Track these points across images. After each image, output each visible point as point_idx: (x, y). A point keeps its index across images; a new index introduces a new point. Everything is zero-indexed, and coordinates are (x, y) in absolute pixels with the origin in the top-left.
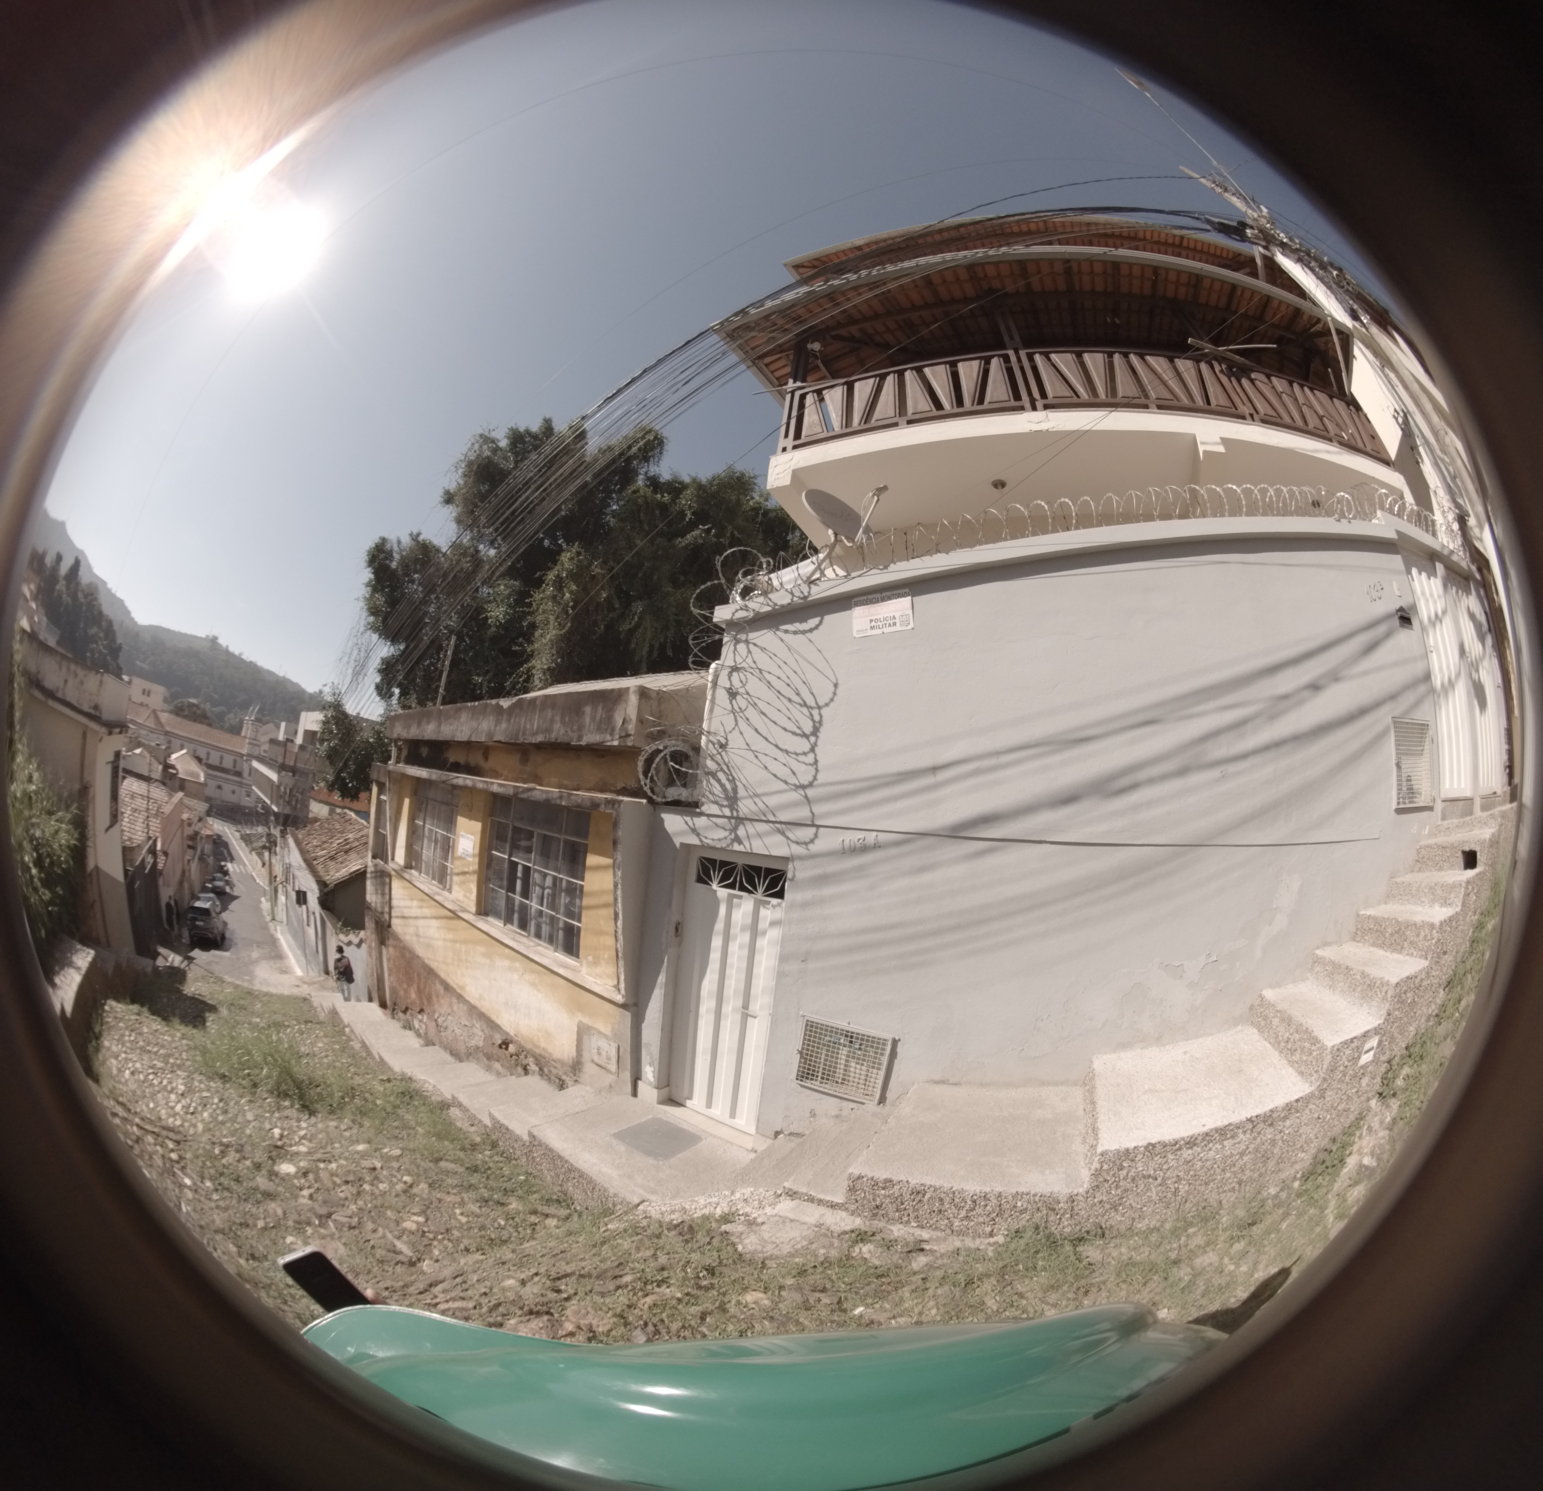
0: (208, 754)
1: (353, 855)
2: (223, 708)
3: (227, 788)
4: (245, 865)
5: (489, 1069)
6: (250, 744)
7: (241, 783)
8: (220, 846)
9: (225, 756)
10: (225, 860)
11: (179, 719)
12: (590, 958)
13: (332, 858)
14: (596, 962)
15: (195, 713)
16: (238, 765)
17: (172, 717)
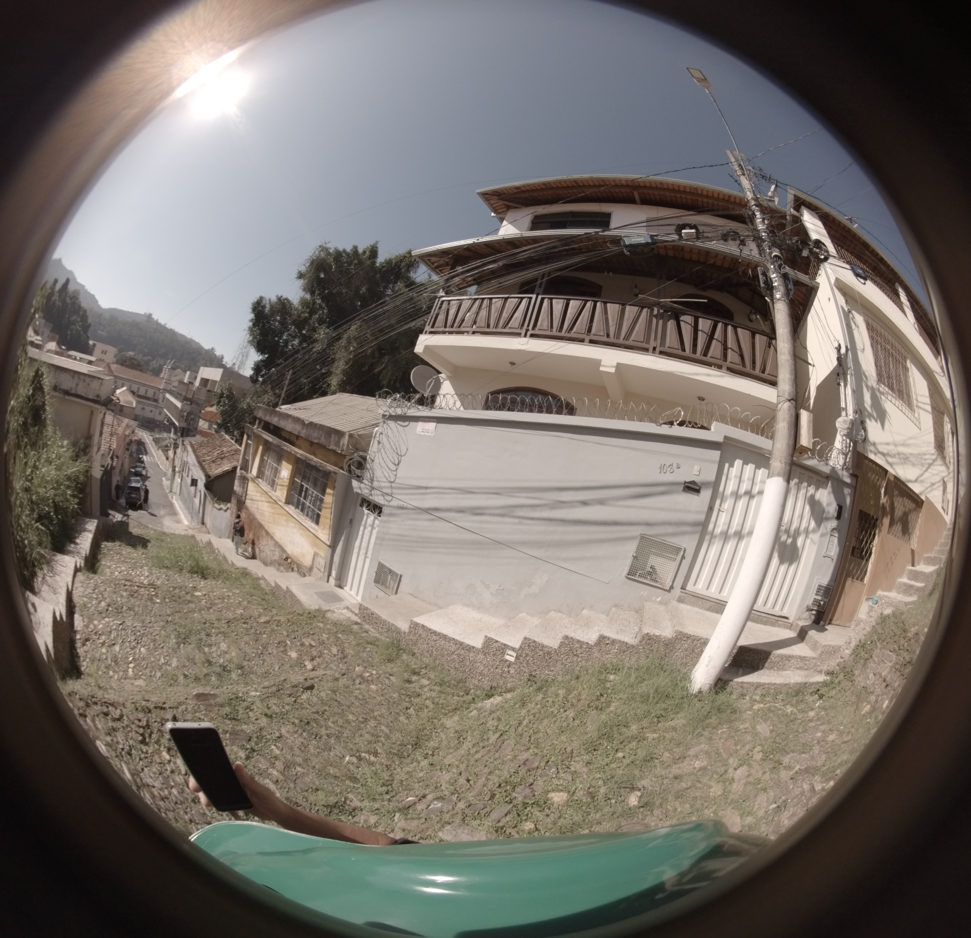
0: (139, 388)
1: (225, 461)
2: (149, 357)
3: (148, 409)
4: (154, 457)
7: (157, 406)
8: (140, 444)
9: (149, 389)
10: (142, 454)
15: (133, 363)
16: (156, 395)
17: (119, 367)
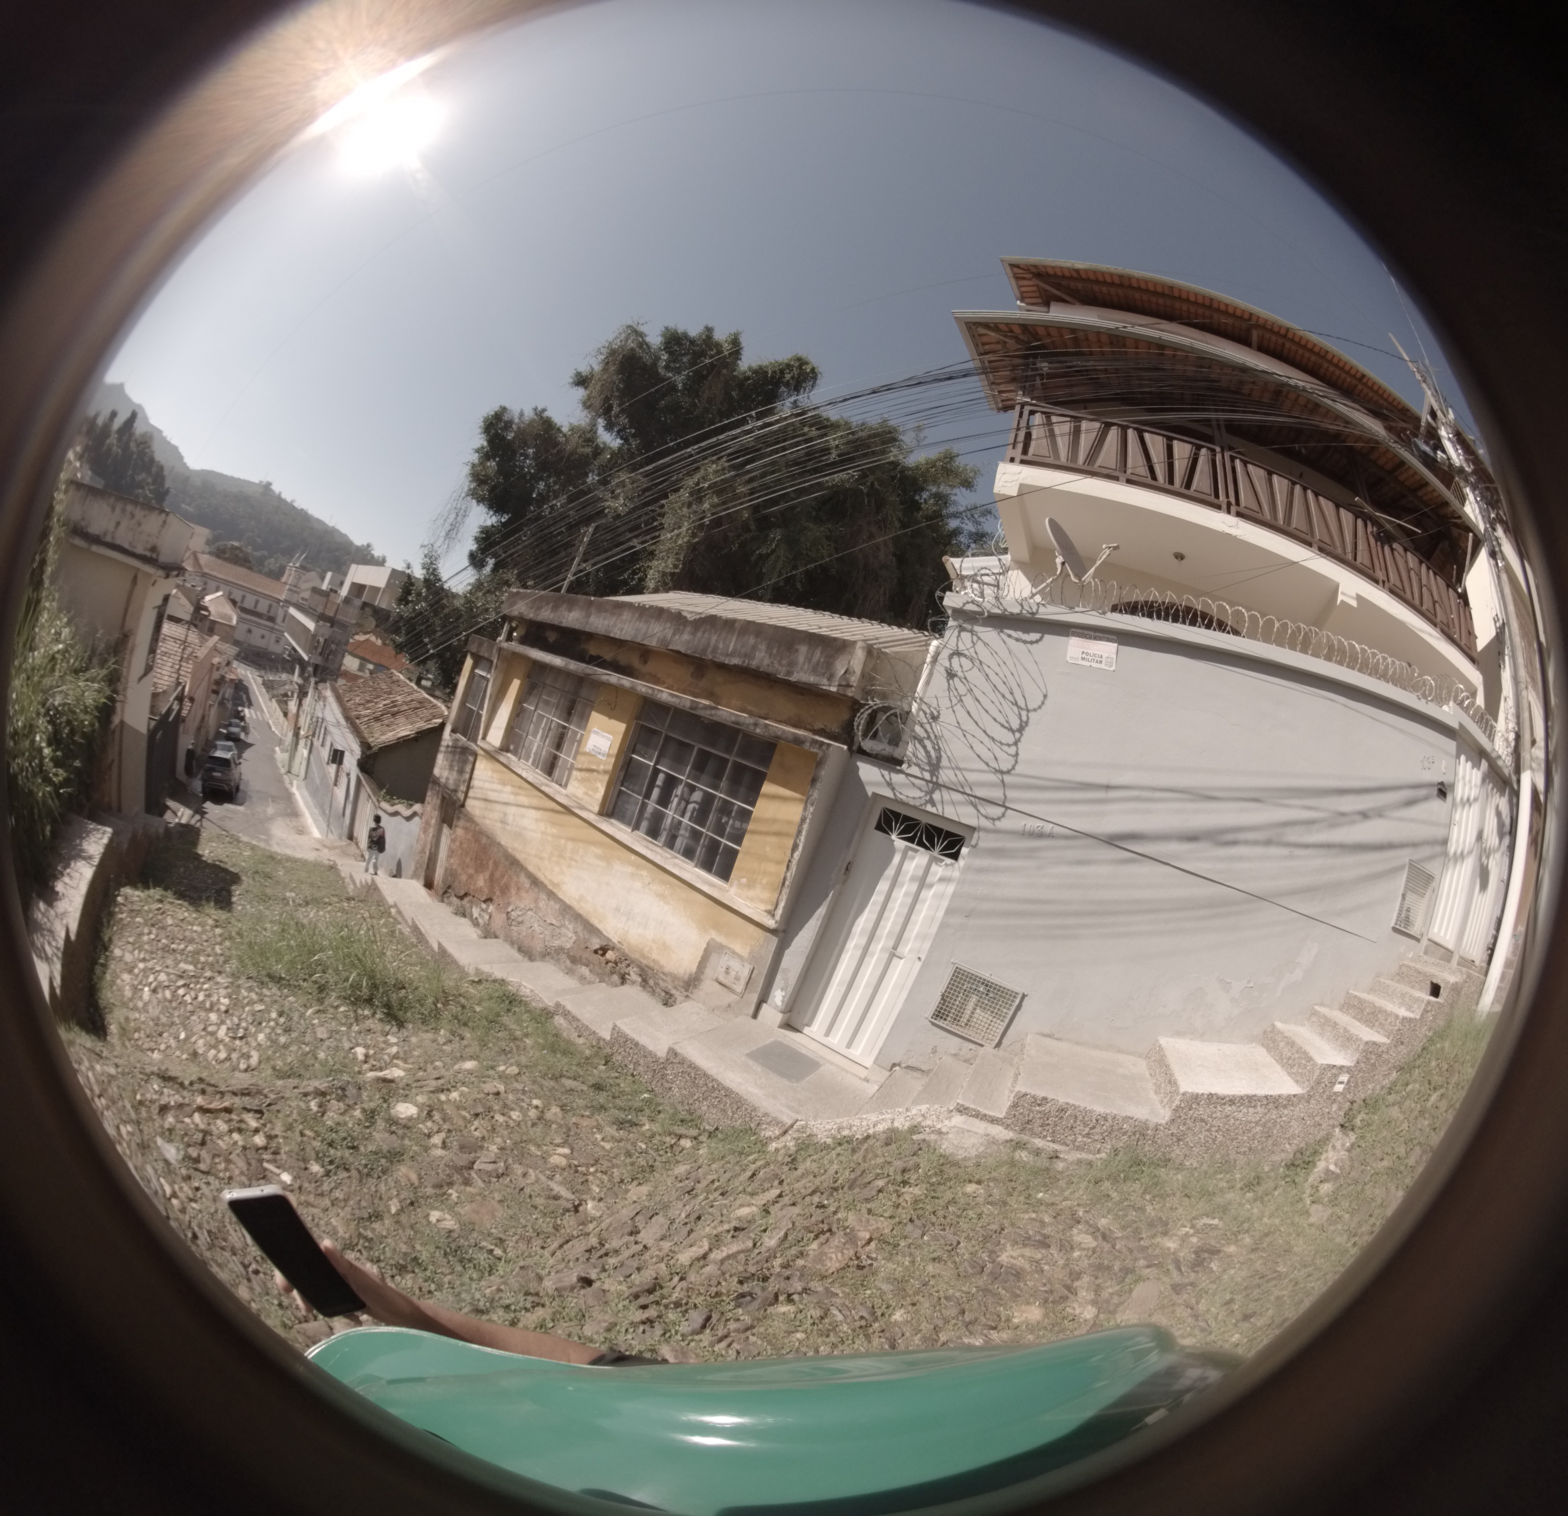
0: (244, 597)
1: (401, 719)
2: (265, 553)
3: (257, 632)
4: (262, 711)
5: (569, 972)
6: (290, 590)
7: (273, 628)
8: (240, 688)
10: (243, 705)
11: (220, 561)
12: (744, 880)
13: (377, 719)
14: (750, 885)
15: (237, 556)
16: (273, 610)
17: (214, 559)
